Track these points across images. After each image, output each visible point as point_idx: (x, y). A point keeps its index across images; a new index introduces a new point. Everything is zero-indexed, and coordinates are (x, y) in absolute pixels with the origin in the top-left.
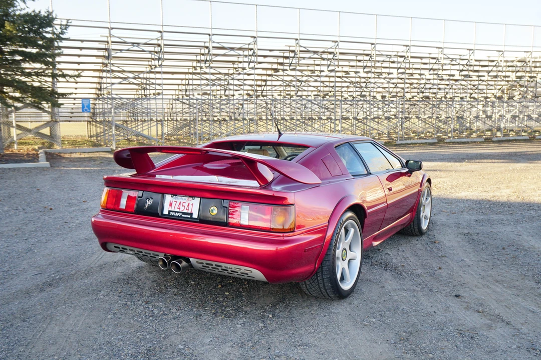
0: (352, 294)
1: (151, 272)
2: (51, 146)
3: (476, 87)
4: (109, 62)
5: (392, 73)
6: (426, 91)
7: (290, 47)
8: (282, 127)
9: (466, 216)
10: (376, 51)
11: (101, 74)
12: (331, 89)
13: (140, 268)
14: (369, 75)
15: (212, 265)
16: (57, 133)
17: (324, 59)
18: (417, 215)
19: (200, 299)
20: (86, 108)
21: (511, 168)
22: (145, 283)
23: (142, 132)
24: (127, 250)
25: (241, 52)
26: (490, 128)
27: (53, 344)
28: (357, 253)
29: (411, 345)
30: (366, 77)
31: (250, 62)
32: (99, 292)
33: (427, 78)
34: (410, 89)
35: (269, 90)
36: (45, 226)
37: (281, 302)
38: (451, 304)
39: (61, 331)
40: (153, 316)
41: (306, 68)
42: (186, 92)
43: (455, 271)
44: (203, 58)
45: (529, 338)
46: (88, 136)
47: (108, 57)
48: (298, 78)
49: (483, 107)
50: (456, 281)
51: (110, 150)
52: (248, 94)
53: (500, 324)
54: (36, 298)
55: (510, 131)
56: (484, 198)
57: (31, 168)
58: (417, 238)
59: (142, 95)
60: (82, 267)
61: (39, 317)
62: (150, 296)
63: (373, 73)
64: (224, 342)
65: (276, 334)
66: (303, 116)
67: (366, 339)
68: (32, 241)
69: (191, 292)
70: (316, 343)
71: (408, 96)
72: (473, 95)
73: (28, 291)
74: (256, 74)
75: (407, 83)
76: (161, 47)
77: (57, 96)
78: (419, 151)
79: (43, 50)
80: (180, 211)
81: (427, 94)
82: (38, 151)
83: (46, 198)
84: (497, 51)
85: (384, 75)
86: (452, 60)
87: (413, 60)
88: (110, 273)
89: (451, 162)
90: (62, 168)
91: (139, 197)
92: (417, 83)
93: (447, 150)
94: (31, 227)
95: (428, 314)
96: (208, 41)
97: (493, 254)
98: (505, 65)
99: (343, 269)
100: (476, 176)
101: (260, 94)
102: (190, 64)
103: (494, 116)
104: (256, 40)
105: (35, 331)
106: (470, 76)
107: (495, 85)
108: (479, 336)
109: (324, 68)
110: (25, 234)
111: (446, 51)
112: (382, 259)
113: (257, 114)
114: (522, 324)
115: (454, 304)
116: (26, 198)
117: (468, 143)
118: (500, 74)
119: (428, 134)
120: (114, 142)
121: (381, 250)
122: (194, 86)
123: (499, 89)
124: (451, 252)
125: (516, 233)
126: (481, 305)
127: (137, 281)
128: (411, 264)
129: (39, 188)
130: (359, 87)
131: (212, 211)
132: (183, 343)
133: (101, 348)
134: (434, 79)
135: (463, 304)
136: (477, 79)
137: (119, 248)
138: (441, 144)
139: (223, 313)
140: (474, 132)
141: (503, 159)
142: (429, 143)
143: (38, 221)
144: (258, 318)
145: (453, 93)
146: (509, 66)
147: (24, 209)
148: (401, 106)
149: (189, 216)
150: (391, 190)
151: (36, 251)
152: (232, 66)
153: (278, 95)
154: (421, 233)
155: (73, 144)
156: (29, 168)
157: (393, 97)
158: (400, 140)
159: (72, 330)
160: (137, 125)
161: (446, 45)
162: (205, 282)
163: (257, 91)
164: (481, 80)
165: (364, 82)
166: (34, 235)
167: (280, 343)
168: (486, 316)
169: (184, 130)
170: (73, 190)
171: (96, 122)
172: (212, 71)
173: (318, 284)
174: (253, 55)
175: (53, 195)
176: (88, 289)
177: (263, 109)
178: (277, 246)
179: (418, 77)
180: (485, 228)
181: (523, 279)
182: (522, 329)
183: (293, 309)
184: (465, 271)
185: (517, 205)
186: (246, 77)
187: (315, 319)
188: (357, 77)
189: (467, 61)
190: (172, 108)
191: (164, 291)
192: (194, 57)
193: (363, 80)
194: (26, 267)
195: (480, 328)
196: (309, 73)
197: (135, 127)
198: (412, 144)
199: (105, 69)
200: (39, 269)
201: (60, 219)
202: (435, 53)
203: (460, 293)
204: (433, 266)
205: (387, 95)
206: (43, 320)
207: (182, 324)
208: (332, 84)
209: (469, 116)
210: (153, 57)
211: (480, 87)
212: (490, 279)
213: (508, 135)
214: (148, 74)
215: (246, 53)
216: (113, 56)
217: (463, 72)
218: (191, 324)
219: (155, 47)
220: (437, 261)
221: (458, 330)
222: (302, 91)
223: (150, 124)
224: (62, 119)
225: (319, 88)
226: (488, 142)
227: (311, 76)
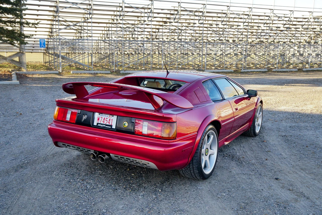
0: (211, 176)
1: (85, 159)
2: (19, 69)
3: (294, 35)
4: (57, 15)
5: (240, 26)
6: (262, 37)
7: (174, 7)
8: (168, 59)
9: (284, 124)
10: (230, 11)
11: (52, 23)
12: (200, 35)
13: (78, 156)
14: (225, 26)
15: (124, 158)
16: (23, 61)
17: (196, 16)
18: (253, 124)
19: (116, 178)
20: (42, 45)
21: (314, 90)
22: (81, 167)
23: (78, 61)
24: (70, 146)
25: (143, 10)
26: (302, 61)
27: (24, 208)
28: (215, 150)
29: (247, 211)
30: (223, 28)
31: (149, 17)
32: (53, 173)
33: (262, 29)
34: (251, 36)
35: (161, 35)
36: (17, 126)
37: (166, 181)
38: (273, 184)
39: (29, 199)
40: (87, 189)
41: (185, 21)
42: (107, 35)
43: (276, 162)
44: (118, 13)
45: (321, 208)
46: (44, 62)
47: (57, 12)
48: (179, 27)
49: (298, 48)
50: (277, 169)
51: (58, 73)
52: (147, 38)
53: (302, 199)
54: (13, 176)
55: (315, 64)
56: (296, 111)
57: (7, 84)
58: (253, 138)
59: (78, 36)
60: (41, 155)
61: (15, 189)
62: (85, 176)
63: (227, 25)
64: (131, 208)
65: (163, 203)
66: (182, 52)
67: (219, 207)
68: (9, 136)
69: (111, 173)
70: (188, 209)
71: (250, 40)
72: (292, 40)
73: (8, 171)
74: (152, 25)
75: (249, 32)
76: (91, 6)
77: (23, 37)
78: (255, 77)
79: (14, 6)
80: (105, 124)
81: (262, 39)
82: (12, 73)
83: (18, 106)
84: (309, 12)
85: (235, 27)
86: (279, 17)
87: (253, 17)
88: (59, 159)
89: (276, 85)
90: (27, 85)
91: (78, 114)
92: (255, 32)
93: (273, 77)
94: (8, 126)
95: (258, 191)
96: (122, 2)
97: (300, 150)
98: (313, 21)
99: (206, 161)
100: (291, 95)
101: (155, 37)
102: (110, 17)
103: (304, 55)
104: (153, 2)
105: (13, 199)
106: (290, 28)
107: (306, 34)
108: (289, 206)
109: (197, 22)
110: (5, 132)
111: (275, 12)
112: (230, 153)
113: (153, 50)
114: (317, 199)
115: (274, 184)
116: (4, 106)
117: (287, 72)
118: (310, 27)
119: (262, 65)
120: (61, 68)
121: (230, 146)
122: (113, 32)
123: (309, 37)
124: (274, 148)
125: (315, 136)
126: (292, 185)
127: (76, 165)
128: (248, 156)
129: (13, 99)
130: (218, 34)
131: (125, 124)
132: (106, 208)
133: (54, 211)
134: (267, 30)
135: (280, 184)
136: (295, 30)
137: (65, 145)
138: (270, 73)
139: (130, 188)
140: (291, 64)
141: (309, 84)
142: (262, 71)
143: (13, 122)
144: (152, 192)
145: (279, 39)
146: (316, 22)
147: (3, 114)
148: (245, 47)
149: (110, 127)
150: (237, 110)
151: (12, 143)
152: (137, 19)
153: (166, 39)
154: (255, 135)
155: (33, 68)
156: (6, 84)
157: (240, 41)
158: (244, 69)
159: (36, 199)
160: (75, 56)
161: (276, 8)
162: (119, 167)
163: (152, 35)
164: (297, 31)
165: (222, 31)
166: (11, 132)
167: (166, 209)
168: (294, 193)
169: (106, 60)
170: (34, 101)
171: (49, 53)
172: (124, 22)
173: (190, 171)
174: (150, 12)
175: (22, 104)
176: (45, 170)
177: (157, 47)
178: (165, 148)
179: (257, 28)
180: (296, 132)
181: (318, 168)
182: (316, 202)
183: (174, 186)
184: (282, 162)
185: (317, 116)
186: (146, 26)
187: (188, 193)
188: (217, 28)
189: (289, 18)
190: (98, 46)
191: (93, 172)
192: (112, 13)
193: (221, 30)
194: (6, 154)
195: (290, 201)
196: (187, 25)
197: (74, 58)
198: (251, 72)
199: (54, 19)
200: (14, 156)
201: (27, 121)
202: (268, 13)
203: (278, 177)
204: (262, 158)
205: (236, 39)
206: (17, 191)
207: (105, 195)
208: (201, 32)
209: (289, 54)
210: (86, 12)
211: (296, 35)
212: (297, 167)
213: (313, 67)
214: (82, 23)
215: (146, 11)
216: (60, 11)
217: (286, 25)
218: (111, 195)
219: (87, 6)
220: (265, 154)
221: (276, 202)
222: (182, 36)
223: (84, 56)
224: (26, 51)
225: (193, 35)
226: (300, 71)
227: (187, 27)
